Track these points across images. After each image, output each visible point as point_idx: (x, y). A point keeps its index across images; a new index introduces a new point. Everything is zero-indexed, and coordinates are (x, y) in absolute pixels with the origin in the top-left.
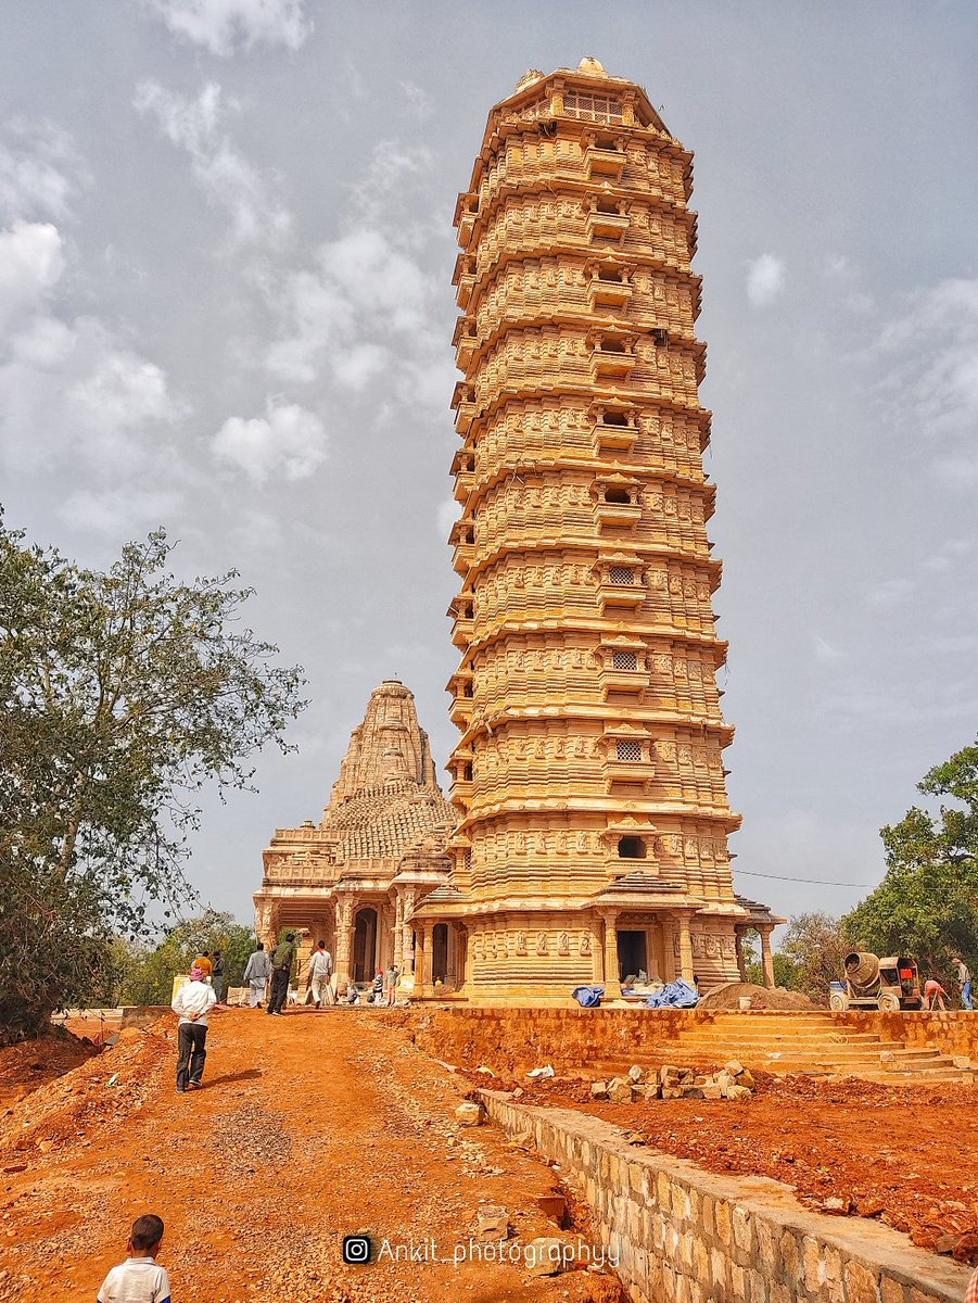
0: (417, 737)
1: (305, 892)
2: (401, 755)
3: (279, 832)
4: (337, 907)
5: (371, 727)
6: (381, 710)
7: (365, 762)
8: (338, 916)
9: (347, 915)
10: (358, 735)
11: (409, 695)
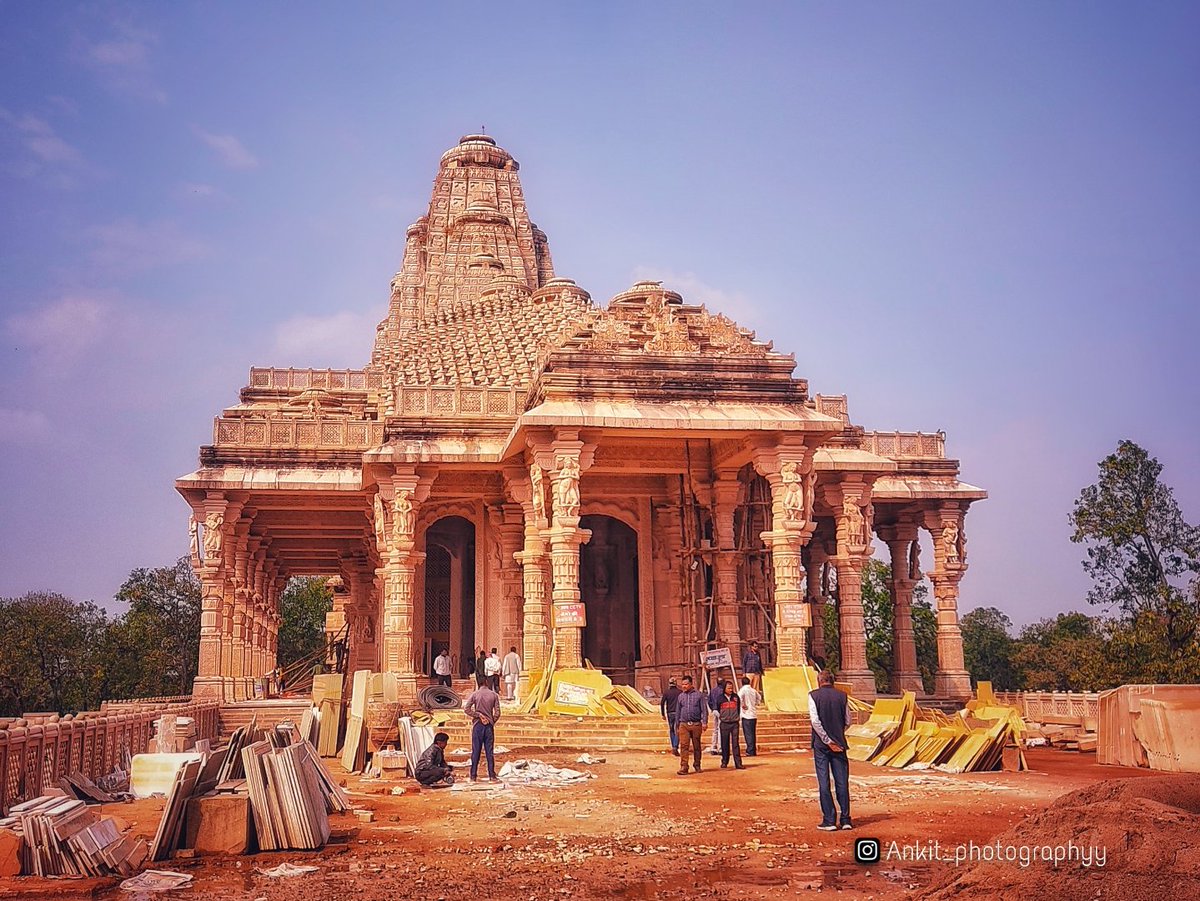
0: (527, 237)
1: (303, 478)
2: (499, 266)
3: (258, 374)
4: (378, 505)
5: (443, 219)
6: (458, 188)
7: (434, 282)
8: (379, 525)
9: (402, 522)
10: (421, 235)
11: (510, 163)
